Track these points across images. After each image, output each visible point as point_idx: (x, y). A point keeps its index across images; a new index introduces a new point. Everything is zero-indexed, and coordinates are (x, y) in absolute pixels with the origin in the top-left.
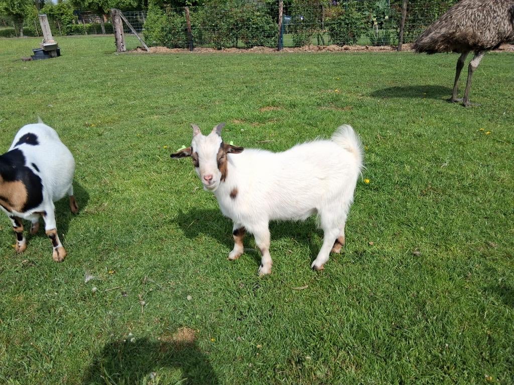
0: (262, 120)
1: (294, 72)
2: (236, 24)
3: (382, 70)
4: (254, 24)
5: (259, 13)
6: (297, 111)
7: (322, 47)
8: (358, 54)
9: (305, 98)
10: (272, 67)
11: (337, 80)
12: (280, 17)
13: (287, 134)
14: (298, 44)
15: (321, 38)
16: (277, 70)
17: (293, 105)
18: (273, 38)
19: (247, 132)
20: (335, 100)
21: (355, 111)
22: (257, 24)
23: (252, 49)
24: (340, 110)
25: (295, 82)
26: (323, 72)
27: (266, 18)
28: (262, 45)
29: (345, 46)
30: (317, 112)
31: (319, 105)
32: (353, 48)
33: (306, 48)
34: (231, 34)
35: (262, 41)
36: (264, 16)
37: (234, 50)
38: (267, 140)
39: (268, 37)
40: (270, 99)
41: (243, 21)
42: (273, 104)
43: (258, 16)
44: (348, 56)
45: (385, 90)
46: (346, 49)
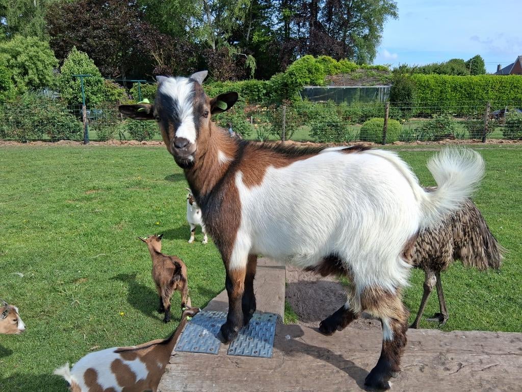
0: (89, 199)
1: (104, 164)
2: (41, 121)
3: (170, 162)
4: (59, 122)
5: (63, 113)
6: (113, 192)
7: (124, 141)
8: (153, 148)
9: (117, 183)
10: (85, 160)
11: (138, 169)
12: (84, 118)
13: (109, 206)
14: (103, 139)
15: (123, 135)
16: (90, 163)
17: (109, 189)
18: (79, 133)
19: (81, 207)
20: (138, 184)
21: (152, 190)
22: (62, 122)
23: (59, 143)
24: (142, 190)
25: (107, 172)
26: (127, 164)
27: (70, 117)
28: (68, 139)
29: (143, 142)
30: (127, 192)
31: (128, 187)
32: (150, 143)
33: (110, 142)
34: (36, 130)
35: (68, 135)
36: (67, 115)
37: (39, 143)
38: (97, 210)
39: (73, 132)
40: (91, 185)
41: (48, 119)
42: (94, 188)
43: (62, 116)
44: (146, 151)
45: (171, 176)
46: (144, 144)
